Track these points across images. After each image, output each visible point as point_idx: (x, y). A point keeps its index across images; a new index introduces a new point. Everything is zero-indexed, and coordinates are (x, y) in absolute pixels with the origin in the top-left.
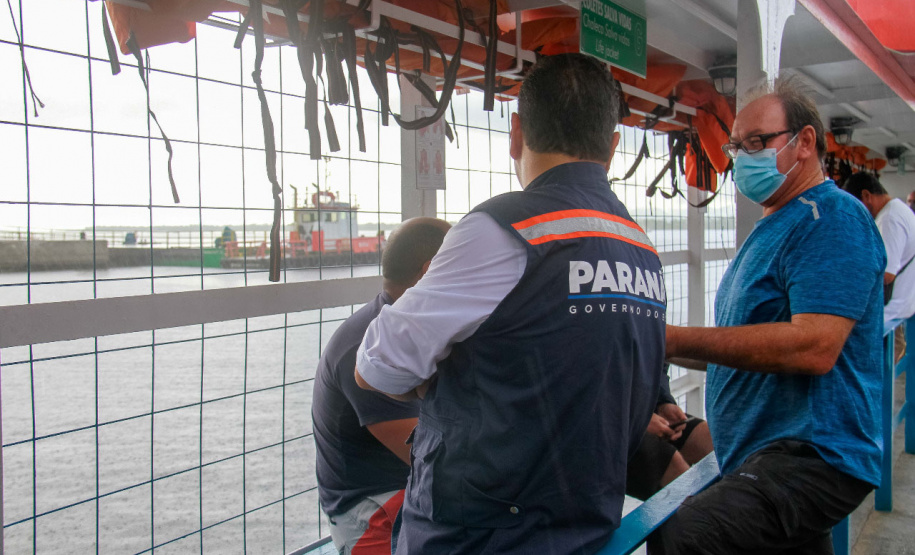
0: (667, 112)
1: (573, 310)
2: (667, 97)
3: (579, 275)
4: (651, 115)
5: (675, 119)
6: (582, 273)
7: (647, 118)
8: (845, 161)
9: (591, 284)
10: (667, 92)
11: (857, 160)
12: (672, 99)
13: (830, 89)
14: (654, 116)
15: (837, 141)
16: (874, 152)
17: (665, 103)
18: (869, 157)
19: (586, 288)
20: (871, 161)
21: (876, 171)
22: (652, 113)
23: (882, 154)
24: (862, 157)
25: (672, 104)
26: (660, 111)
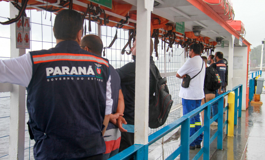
0: (126, 22)
1: (48, 80)
2: (125, 17)
3: (49, 71)
4: (119, 23)
5: (128, 25)
6: (50, 71)
7: (118, 24)
8: (201, 42)
9: (53, 73)
10: (125, 14)
11: (205, 42)
12: (127, 17)
13: (189, 16)
14: (121, 23)
15: (195, 35)
16: (212, 39)
17: (124, 18)
18: (210, 41)
19: (51, 75)
20: (211, 42)
21: (213, 46)
22: (120, 22)
23: (215, 40)
24: (208, 41)
25: (127, 19)
26: (122, 21)
